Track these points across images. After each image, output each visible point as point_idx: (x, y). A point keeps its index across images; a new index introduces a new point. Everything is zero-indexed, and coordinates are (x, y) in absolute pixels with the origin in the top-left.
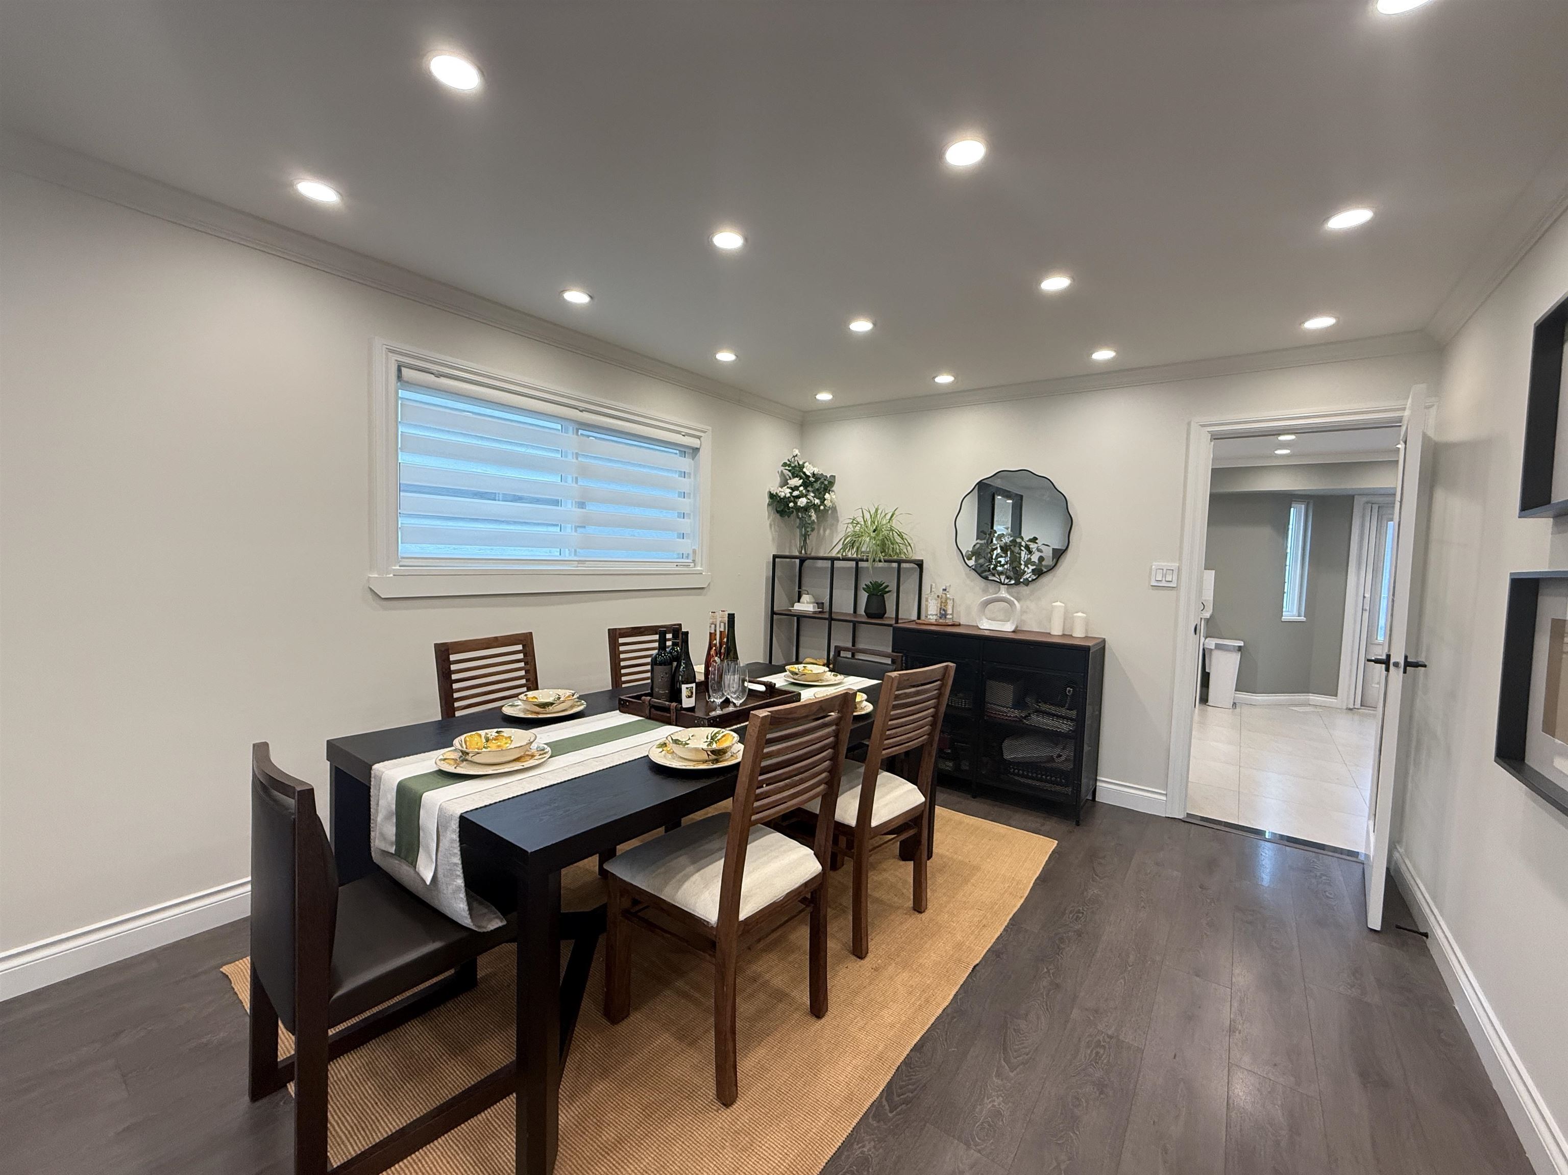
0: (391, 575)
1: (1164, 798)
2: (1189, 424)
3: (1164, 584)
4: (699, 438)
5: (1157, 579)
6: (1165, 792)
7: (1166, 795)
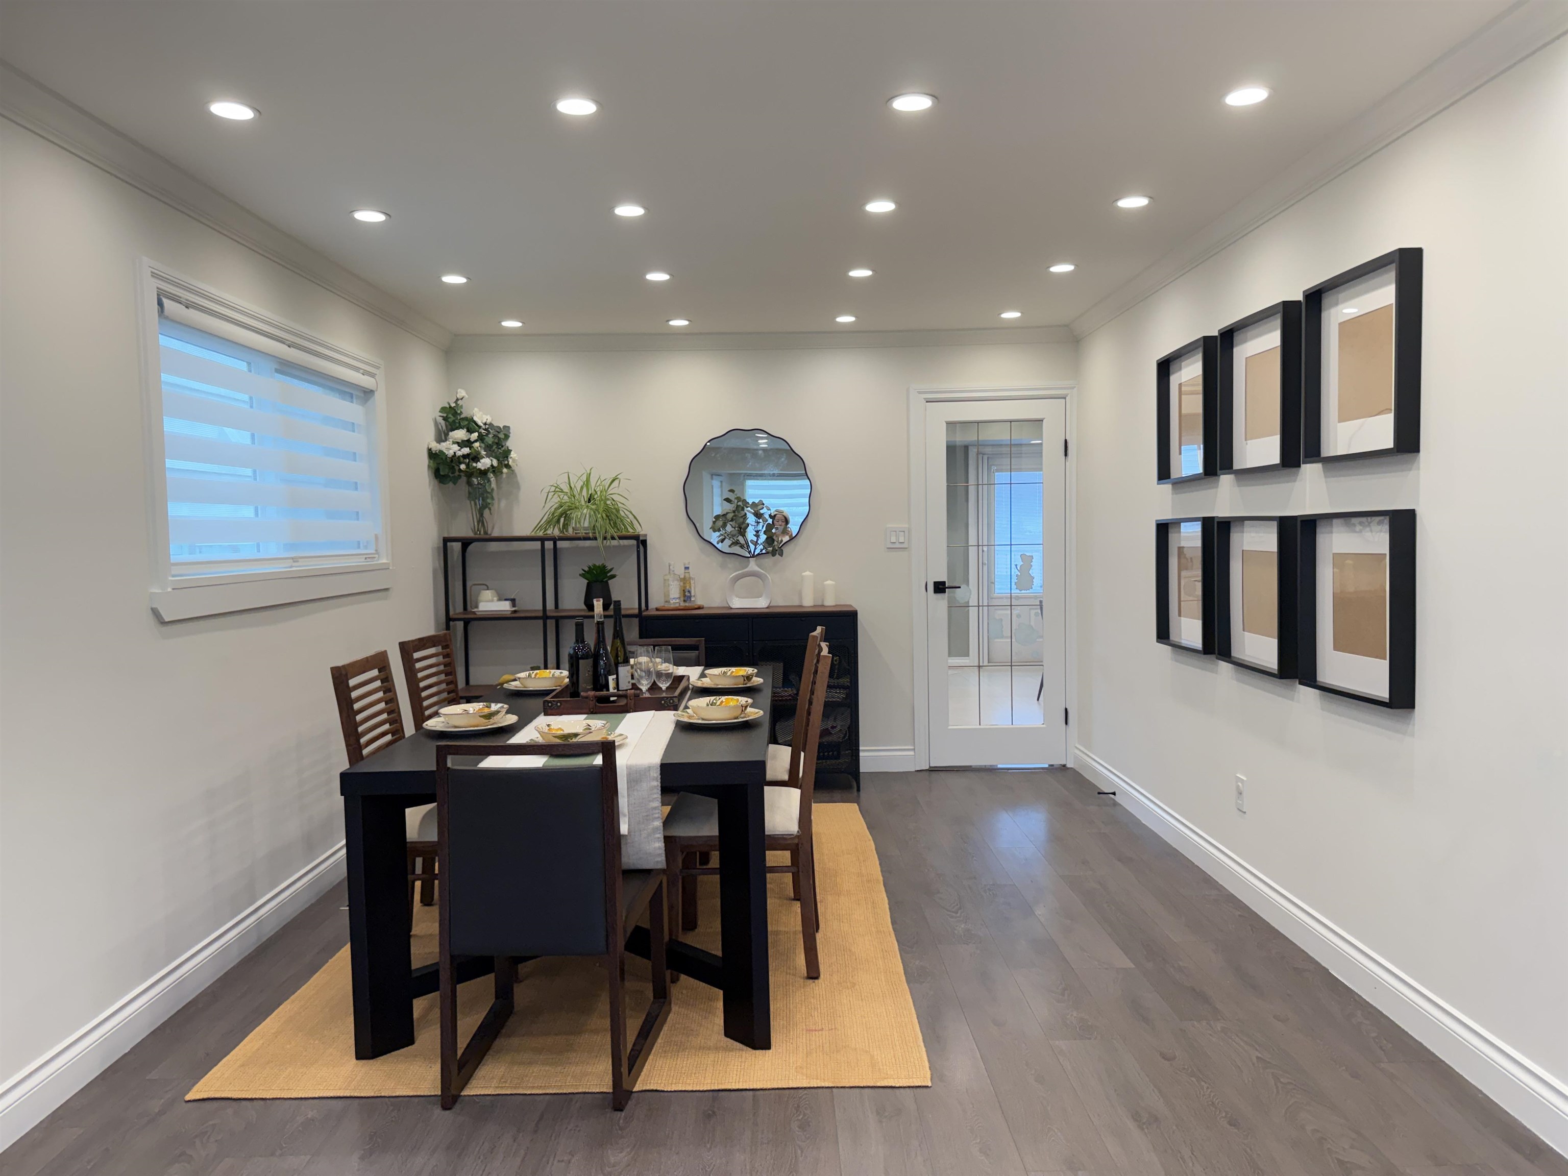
0: (169, 590)
1: (912, 753)
2: (908, 391)
3: (897, 545)
4: (372, 375)
5: (892, 541)
6: (912, 747)
7: (914, 750)
